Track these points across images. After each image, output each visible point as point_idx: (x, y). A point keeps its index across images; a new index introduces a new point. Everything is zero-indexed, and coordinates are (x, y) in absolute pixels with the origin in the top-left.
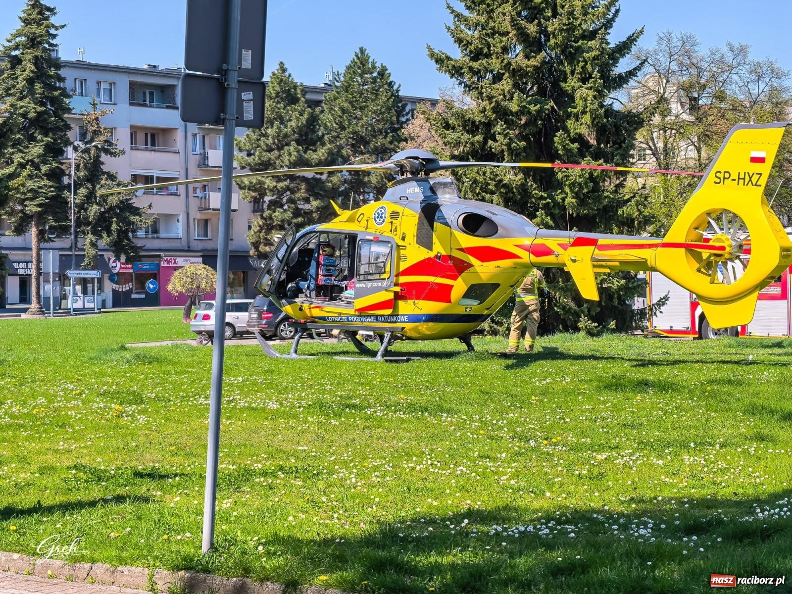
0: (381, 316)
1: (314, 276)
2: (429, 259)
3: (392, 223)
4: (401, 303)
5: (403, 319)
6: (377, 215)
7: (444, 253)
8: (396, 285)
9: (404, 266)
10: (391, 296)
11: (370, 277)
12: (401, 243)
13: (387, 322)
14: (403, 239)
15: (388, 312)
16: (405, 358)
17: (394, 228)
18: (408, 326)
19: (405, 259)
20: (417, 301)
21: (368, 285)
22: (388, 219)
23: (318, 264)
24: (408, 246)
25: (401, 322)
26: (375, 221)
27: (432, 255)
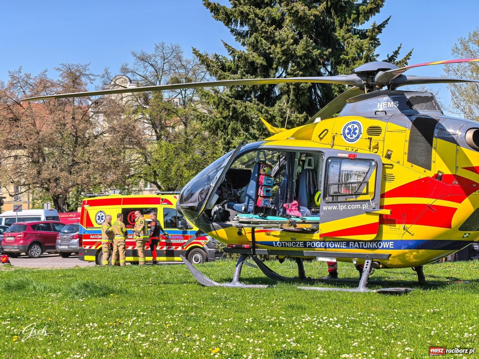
0: (355, 241)
1: (254, 197)
2: (427, 179)
3: (371, 139)
4: (386, 228)
5: (385, 245)
6: (347, 131)
7: (447, 171)
8: (382, 207)
9: (389, 186)
10: (375, 219)
11: (340, 199)
12: (385, 161)
13: (363, 248)
14: (388, 157)
15: (371, 237)
16: (403, 289)
17: (373, 144)
18: (395, 252)
19: (392, 178)
20: (408, 226)
21: (342, 207)
22: (364, 135)
23: (258, 185)
24: (395, 165)
25: (383, 248)
26: (345, 137)
27: (430, 174)
